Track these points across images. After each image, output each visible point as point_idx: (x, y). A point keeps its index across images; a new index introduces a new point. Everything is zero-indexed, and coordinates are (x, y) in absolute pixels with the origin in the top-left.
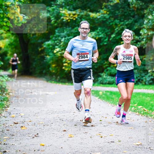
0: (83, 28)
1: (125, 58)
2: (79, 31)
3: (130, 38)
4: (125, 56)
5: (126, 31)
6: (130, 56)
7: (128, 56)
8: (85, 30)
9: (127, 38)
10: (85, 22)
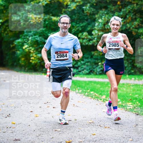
0: (64, 23)
1: (111, 45)
2: (59, 26)
3: (118, 27)
4: (111, 43)
5: (115, 18)
6: (116, 43)
7: (114, 43)
8: (65, 25)
9: (115, 27)
10: (65, 17)
